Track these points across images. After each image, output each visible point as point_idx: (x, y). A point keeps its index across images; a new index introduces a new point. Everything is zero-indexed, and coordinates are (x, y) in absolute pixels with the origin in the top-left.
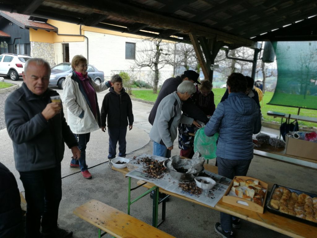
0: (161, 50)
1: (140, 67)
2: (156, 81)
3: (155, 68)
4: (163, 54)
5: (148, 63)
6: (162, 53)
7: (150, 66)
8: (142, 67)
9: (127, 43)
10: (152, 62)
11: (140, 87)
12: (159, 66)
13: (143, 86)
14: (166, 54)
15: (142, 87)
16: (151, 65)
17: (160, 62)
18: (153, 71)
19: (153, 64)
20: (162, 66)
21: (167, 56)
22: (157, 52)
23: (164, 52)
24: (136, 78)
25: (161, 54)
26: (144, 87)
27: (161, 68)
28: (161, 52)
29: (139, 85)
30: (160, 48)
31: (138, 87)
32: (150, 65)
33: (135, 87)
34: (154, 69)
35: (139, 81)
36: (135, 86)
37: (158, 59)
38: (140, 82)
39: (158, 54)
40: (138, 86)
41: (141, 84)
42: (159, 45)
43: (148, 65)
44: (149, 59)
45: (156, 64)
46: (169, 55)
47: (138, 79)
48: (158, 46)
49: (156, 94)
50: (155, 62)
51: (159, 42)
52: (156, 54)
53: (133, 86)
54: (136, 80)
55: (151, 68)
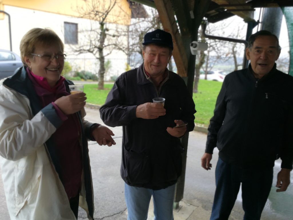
0: (107, 30)
1: (77, 53)
2: (102, 72)
3: (100, 55)
4: (110, 35)
5: (88, 48)
6: (108, 34)
7: (92, 52)
8: (81, 53)
9: (66, 23)
10: (95, 46)
11: (85, 80)
12: (105, 52)
13: (88, 77)
14: (114, 36)
15: (88, 79)
16: (94, 50)
17: (105, 46)
18: (97, 58)
19: (96, 50)
20: (109, 52)
21: (115, 38)
22: (101, 33)
23: (111, 32)
24: (80, 68)
25: (107, 36)
26: (90, 78)
27: (108, 54)
28: (106, 32)
29: (84, 77)
30: (105, 27)
31: (82, 80)
32: (92, 50)
33: (78, 80)
34: (98, 55)
35: (83, 72)
36: (79, 78)
37: (102, 41)
38: (85, 73)
39: (103, 35)
40: (82, 78)
41: (86, 76)
42: (104, 24)
43: (89, 51)
44: (88, 43)
45: (100, 49)
46: (118, 36)
47: (82, 69)
48: (102, 24)
49: (102, 91)
50: (99, 46)
51: (104, 19)
52: (101, 35)
53: (76, 78)
54: (80, 71)
55: (94, 55)
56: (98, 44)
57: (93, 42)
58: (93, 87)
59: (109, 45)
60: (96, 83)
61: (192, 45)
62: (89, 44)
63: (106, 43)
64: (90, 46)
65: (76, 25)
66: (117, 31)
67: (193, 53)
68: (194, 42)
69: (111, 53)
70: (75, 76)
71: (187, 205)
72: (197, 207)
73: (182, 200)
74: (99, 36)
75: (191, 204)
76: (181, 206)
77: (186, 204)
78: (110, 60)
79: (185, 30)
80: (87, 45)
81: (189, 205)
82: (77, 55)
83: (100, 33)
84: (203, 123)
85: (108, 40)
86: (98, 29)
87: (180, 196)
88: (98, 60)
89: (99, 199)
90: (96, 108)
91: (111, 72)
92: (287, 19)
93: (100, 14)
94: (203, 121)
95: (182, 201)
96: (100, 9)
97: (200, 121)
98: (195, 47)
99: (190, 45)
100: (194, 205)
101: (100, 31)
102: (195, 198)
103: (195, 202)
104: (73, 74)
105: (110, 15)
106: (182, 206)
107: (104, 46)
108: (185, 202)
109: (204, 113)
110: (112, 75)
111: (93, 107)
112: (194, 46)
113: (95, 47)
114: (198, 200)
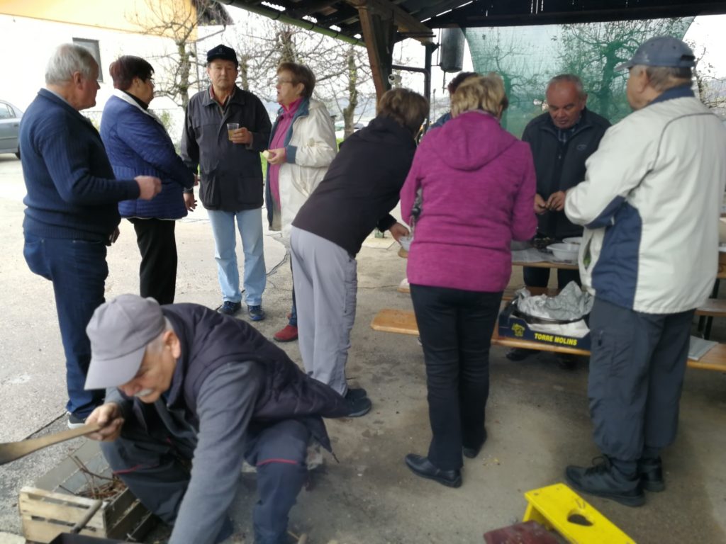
0: (192, 55)
3: (183, 99)
6: (195, 62)
9: (76, 40)
17: (191, 84)
19: (178, 90)
22: (182, 60)
28: (191, 59)
30: (187, 50)
39: (185, 64)
42: (185, 43)
45: (184, 89)
50: (181, 84)
51: (186, 37)
52: (180, 64)
56: (179, 80)
63: (192, 77)
65: (96, 43)
83: (178, 61)
86: (175, 53)
92: (470, 42)
98: (392, 80)
99: (388, 78)
101: (178, 57)
107: (188, 83)
113: (176, 86)
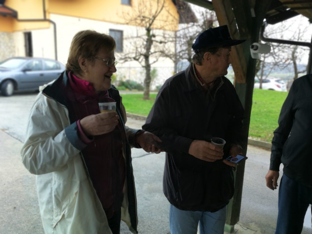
0: (154, 36)
1: (122, 61)
3: (145, 63)
5: (134, 55)
7: (137, 60)
8: (126, 61)
9: (111, 30)
10: (140, 53)
12: (151, 59)
14: (161, 42)
16: (139, 58)
17: (152, 54)
20: (155, 60)
21: (162, 45)
23: (158, 39)
25: (154, 42)
26: (135, 88)
27: (154, 62)
28: (153, 39)
29: (129, 86)
30: (151, 33)
31: (127, 90)
32: (137, 58)
33: (123, 89)
34: (143, 63)
35: (128, 81)
36: (123, 87)
37: (148, 48)
38: (130, 83)
39: (150, 42)
42: (151, 29)
45: (147, 57)
46: (165, 43)
47: (127, 78)
48: (148, 30)
49: (147, 101)
50: (145, 53)
51: (150, 25)
52: (147, 42)
53: (120, 88)
54: (124, 80)
55: (140, 63)
56: (144, 51)
57: (139, 50)
58: (138, 97)
59: (155, 52)
60: (142, 93)
61: (253, 47)
62: (135, 51)
63: (152, 50)
64: (136, 53)
65: (121, 32)
66: (164, 37)
67: (253, 57)
68: (255, 44)
69: (157, 60)
70: (120, 85)
71: (244, 229)
72: (255, 232)
73: (238, 222)
74: (145, 43)
75: (248, 228)
76: (236, 229)
77: (242, 227)
78: (156, 69)
79: (244, 30)
80: (133, 53)
81: (246, 229)
82: (122, 63)
83: (146, 40)
84: (260, 137)
85: (155, 46)
86: (144, 35)
87: (235, 218)
88: (144, 68)
89: (145, 217)
90: (142, 118)
91: (157, 81)
93: (147, 20)
94: (259, 134)
95: (238, 224)
96: (147, 14)
97: (256, 134)
98: (255, 50)
99: (251, 47)
100: (251, 230)
101: (146, 37)
102: (252, 222)
103: (253, 226)
104: (118, 83)
105: (157, 20)
106: (238, 230)
107: (150, 53)
108: (241, 225)
109: (260, 125)
110: (157, 85)
111: (138, 118)
112: (255, 48)
113: (141, 55)
114: (256, 223)
